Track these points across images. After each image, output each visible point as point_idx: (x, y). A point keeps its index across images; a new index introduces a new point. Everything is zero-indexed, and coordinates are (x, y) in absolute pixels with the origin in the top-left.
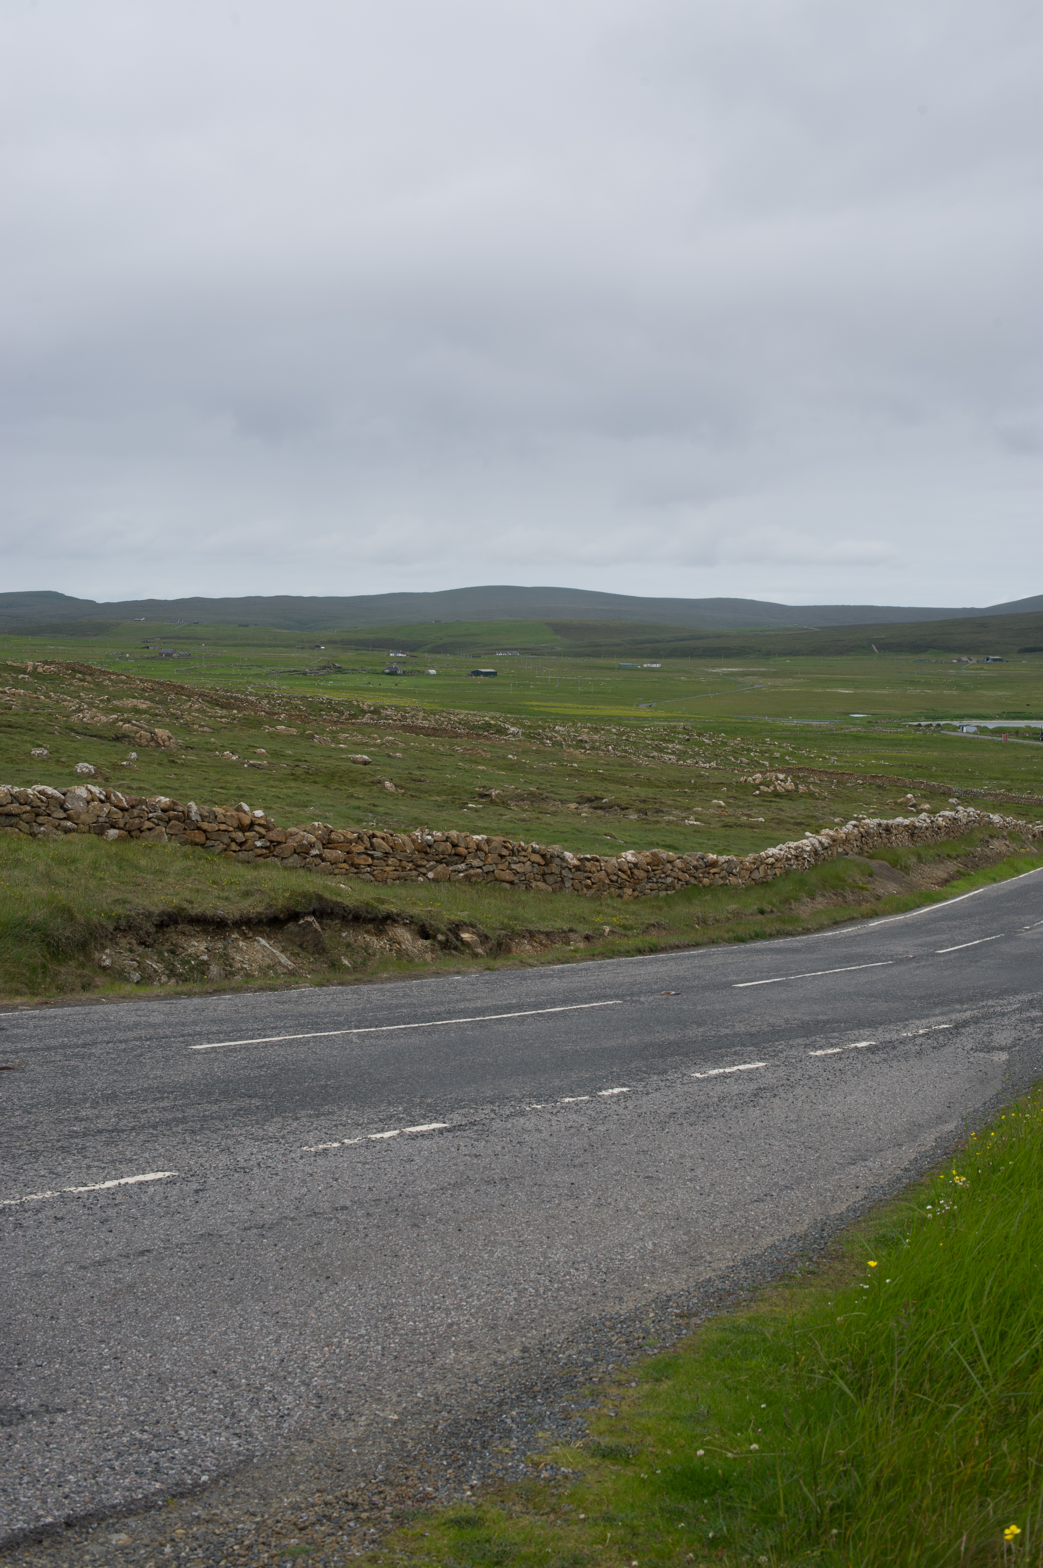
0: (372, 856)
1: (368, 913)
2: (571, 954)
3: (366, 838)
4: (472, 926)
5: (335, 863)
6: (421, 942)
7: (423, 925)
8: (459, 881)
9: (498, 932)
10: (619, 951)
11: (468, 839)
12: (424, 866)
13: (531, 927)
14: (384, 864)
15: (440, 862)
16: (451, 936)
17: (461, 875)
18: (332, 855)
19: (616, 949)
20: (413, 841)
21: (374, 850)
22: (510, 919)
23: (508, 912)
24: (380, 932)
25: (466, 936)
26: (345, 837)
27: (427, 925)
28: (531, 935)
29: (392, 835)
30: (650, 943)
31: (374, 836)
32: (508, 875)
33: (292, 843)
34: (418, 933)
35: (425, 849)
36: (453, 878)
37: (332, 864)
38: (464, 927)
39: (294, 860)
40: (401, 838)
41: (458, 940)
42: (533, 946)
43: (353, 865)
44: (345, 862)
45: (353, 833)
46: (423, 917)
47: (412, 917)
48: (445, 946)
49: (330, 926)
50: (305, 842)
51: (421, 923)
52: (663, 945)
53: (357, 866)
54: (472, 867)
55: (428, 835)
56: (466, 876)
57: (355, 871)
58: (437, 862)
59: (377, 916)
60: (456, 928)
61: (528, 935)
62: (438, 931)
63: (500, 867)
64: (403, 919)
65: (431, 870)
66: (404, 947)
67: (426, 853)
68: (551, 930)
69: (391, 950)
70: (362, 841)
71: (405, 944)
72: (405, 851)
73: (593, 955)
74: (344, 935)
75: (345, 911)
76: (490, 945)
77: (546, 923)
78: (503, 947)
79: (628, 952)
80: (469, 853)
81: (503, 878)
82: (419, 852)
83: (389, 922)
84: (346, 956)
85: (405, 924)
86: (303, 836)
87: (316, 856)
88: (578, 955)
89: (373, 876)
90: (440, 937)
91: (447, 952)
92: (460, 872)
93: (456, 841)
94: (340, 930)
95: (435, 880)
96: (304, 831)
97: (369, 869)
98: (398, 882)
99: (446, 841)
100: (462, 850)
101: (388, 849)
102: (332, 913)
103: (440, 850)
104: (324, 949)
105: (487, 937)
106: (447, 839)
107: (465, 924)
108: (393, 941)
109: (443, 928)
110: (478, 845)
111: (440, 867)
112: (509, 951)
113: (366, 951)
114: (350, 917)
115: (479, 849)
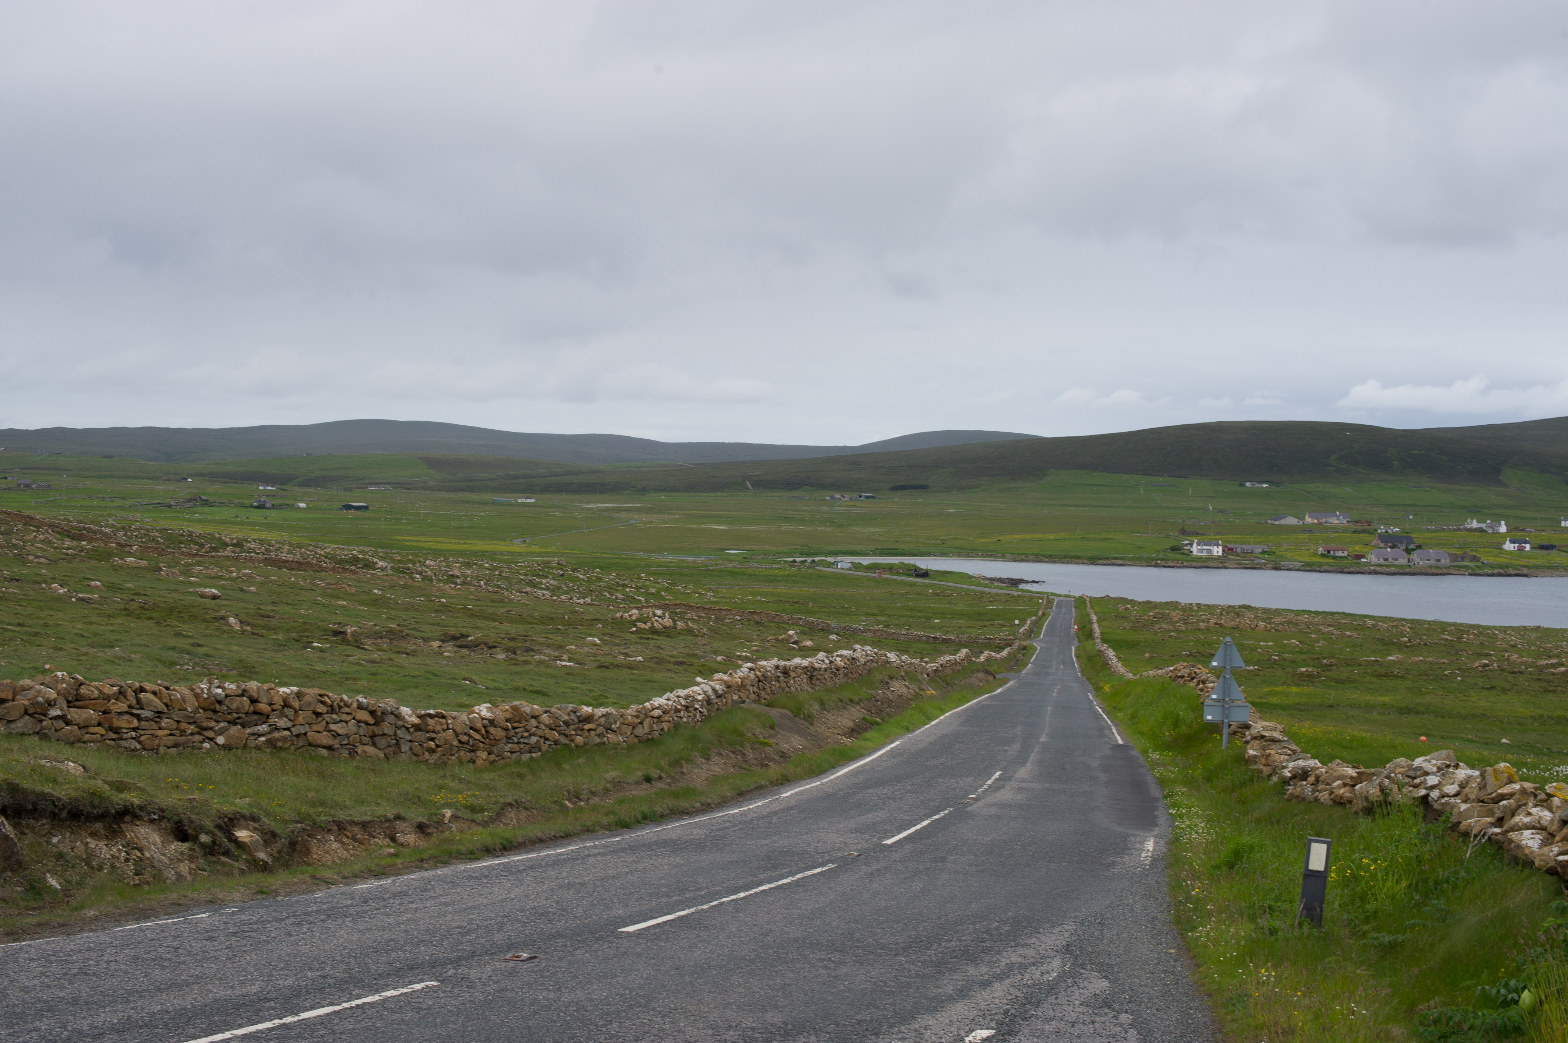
0: (139, 717)
1: (94, 807)
2: (389, 861)
3: (130, 693)
4: (254, 819)
5: (86, 727)
6: (177, 847)
7: (179, 823)
8: (258, 748)
9: (292, 826)
10: (459, 853)
11: (272, 692)
12: (211, 729)
13: (342, 816)
14: (155, 726)
15: (233, 723)
16: (221, 836)
17: (263, 739)
18: (80, 716)
19: (454, 848)
20: (197, 696)
21: (142, 709)
22: (313, 804)
23: (311, 794)
24: (112, 834)
25: (242, 834)
26: (100, 691)
27: (185, 822)
28: (341, 827)
29: (167, 688)
30: (503, 838)
31: (142, 690)
32: (325, 739)
33: (23, 701)
34: (173, 832)
35: (213, 706)
36: (252, 743)
37: (79, 728)
38: (242, 822)
39: (24, 724)
40: (181, 691)
41: (230, 840)
42: (343, 843)
43: (111, 729)
44: (99, 724)
45: (112, 686)
46: (180, 810)
47: (162, 810)
48: (211, 850)
49: (33, 828)
50: (40, 699)
51: (176, 819)
52: (520, 840)
53: (116, 730)
54: (277, 729)
55: (218, 687)
56: (269, 741)
57: (114, 736)
58: (228, 722)
59: (108, 812)
60: (228, 824)
61: (335, 828)
62: (202, 829)
63: (315, 728)
64: (149, 814)
65: (221, 734)
66: (147, 855)
67: (215, 711)
68: (370, 819)
69: (127, 860)
70: (125, 697)
71: (149, 849)
72: (185, 710)
73: (422, 860)
74: (55, 840)
75: (56, 806)
76: (277, 846)
77: (364, 808)
78: (298, 847)
79: (472, 853)
80: (273, 710)
81: (318, 742)
82: (205, 710)
83: (127, 818)
84: (53, 872)
85: (152, 821)
86: (39, 692)
87: (57, 718)
88: (399, 861)
89: (140, 743)
90: (204, 838)
91: (214, 859)
92: (260, 736)
93: (256, 695)
94: (50, 833)
95: (227, 747)
96: (42, 684)
97: (133, 734)
98: (173, 751)
99: (242, 695)
100: (263, 707)
101: (162, 707)
102: (35, 809)
103: (234, 707)
104: (19, 864)
105: (274, 835)
106: (244, 693)
107: (243, 817)
108: (132, 846)
109: (209, 824)
110: (285, 700)
111: (234, 730)
112: (308, 852)
113: (87, 864)
114: (64, 814)
115: (286, 705)
